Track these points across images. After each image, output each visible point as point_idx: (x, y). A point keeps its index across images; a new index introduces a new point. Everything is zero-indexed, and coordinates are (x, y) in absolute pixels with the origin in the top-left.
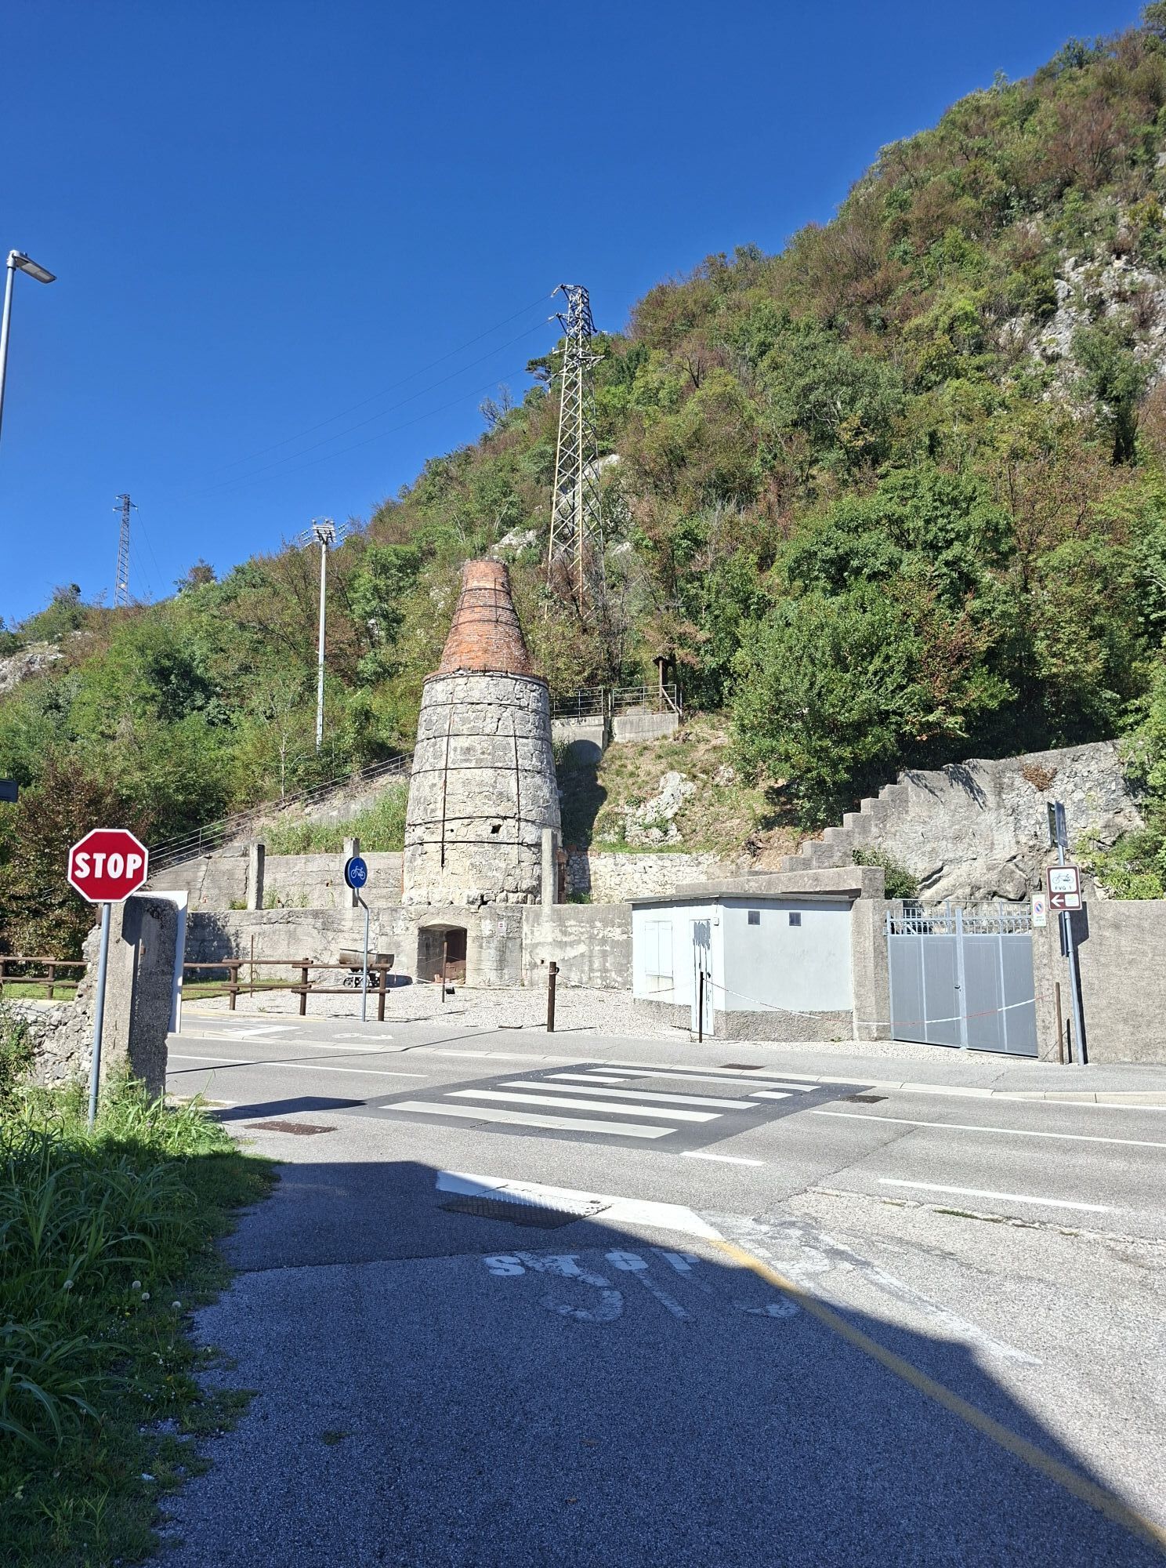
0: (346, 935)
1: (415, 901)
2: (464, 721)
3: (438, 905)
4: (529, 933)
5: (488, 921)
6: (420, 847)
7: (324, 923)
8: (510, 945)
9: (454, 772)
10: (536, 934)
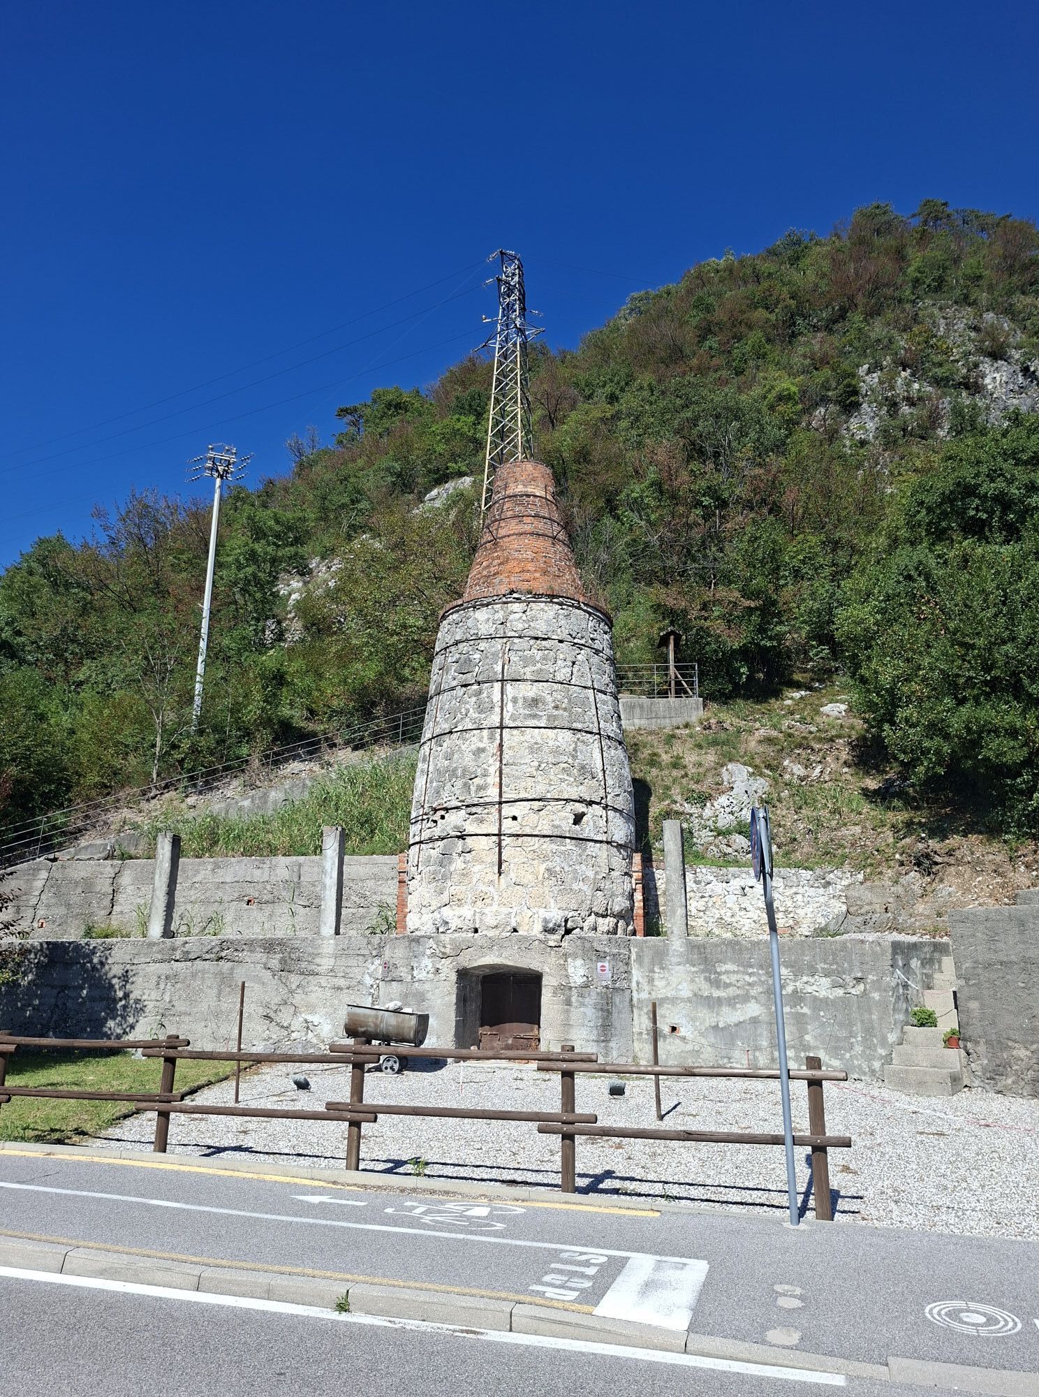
0: (323, 981)
1: (453, 926)
2: (527, 661)
3: (491, 933)
4: (644, 981)
5: (579, 962)
6: (461, 841)
7: (283, 961)
8: (617, 1000)
9: (515, 732)
10: (659, 983)
